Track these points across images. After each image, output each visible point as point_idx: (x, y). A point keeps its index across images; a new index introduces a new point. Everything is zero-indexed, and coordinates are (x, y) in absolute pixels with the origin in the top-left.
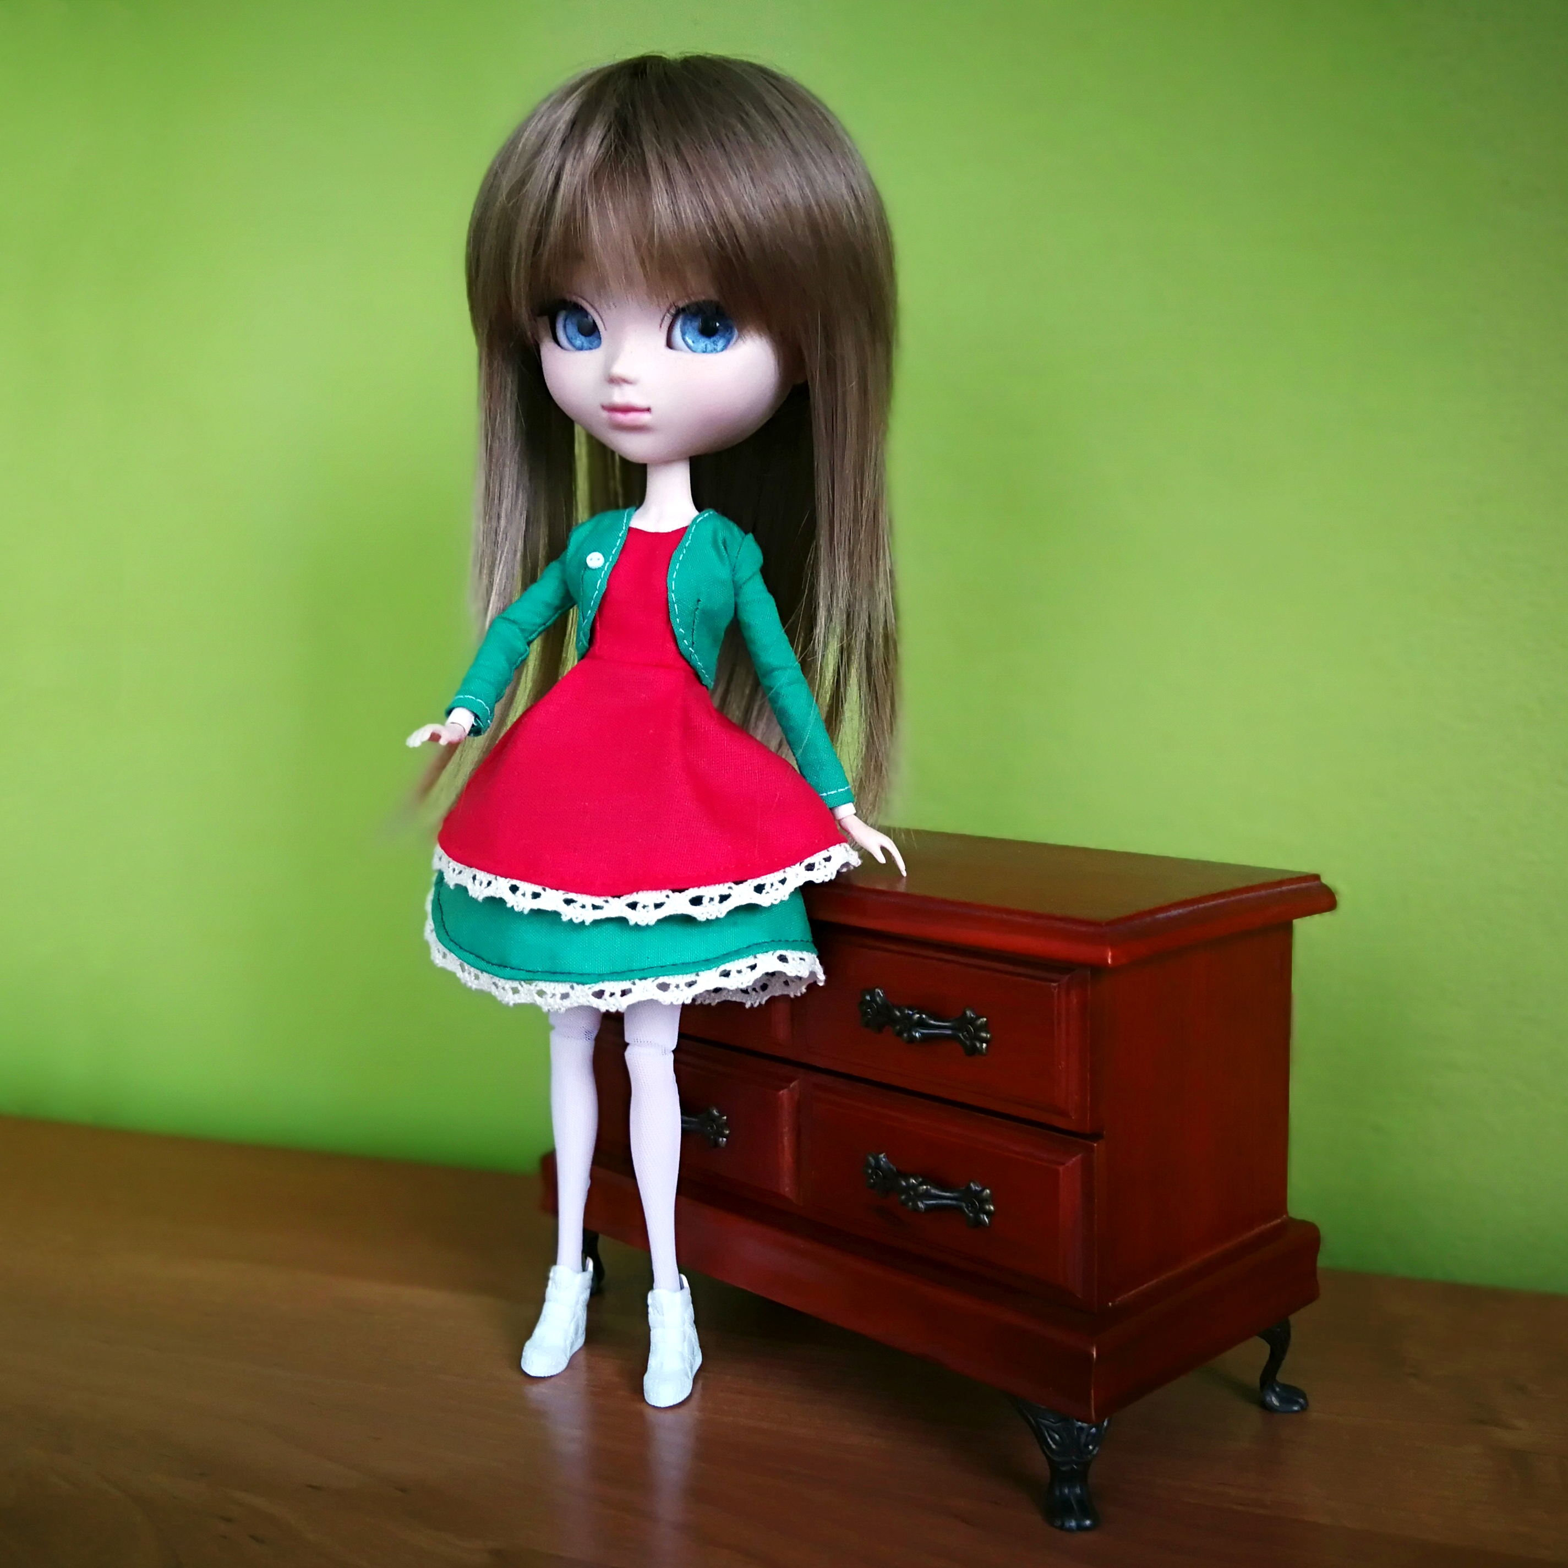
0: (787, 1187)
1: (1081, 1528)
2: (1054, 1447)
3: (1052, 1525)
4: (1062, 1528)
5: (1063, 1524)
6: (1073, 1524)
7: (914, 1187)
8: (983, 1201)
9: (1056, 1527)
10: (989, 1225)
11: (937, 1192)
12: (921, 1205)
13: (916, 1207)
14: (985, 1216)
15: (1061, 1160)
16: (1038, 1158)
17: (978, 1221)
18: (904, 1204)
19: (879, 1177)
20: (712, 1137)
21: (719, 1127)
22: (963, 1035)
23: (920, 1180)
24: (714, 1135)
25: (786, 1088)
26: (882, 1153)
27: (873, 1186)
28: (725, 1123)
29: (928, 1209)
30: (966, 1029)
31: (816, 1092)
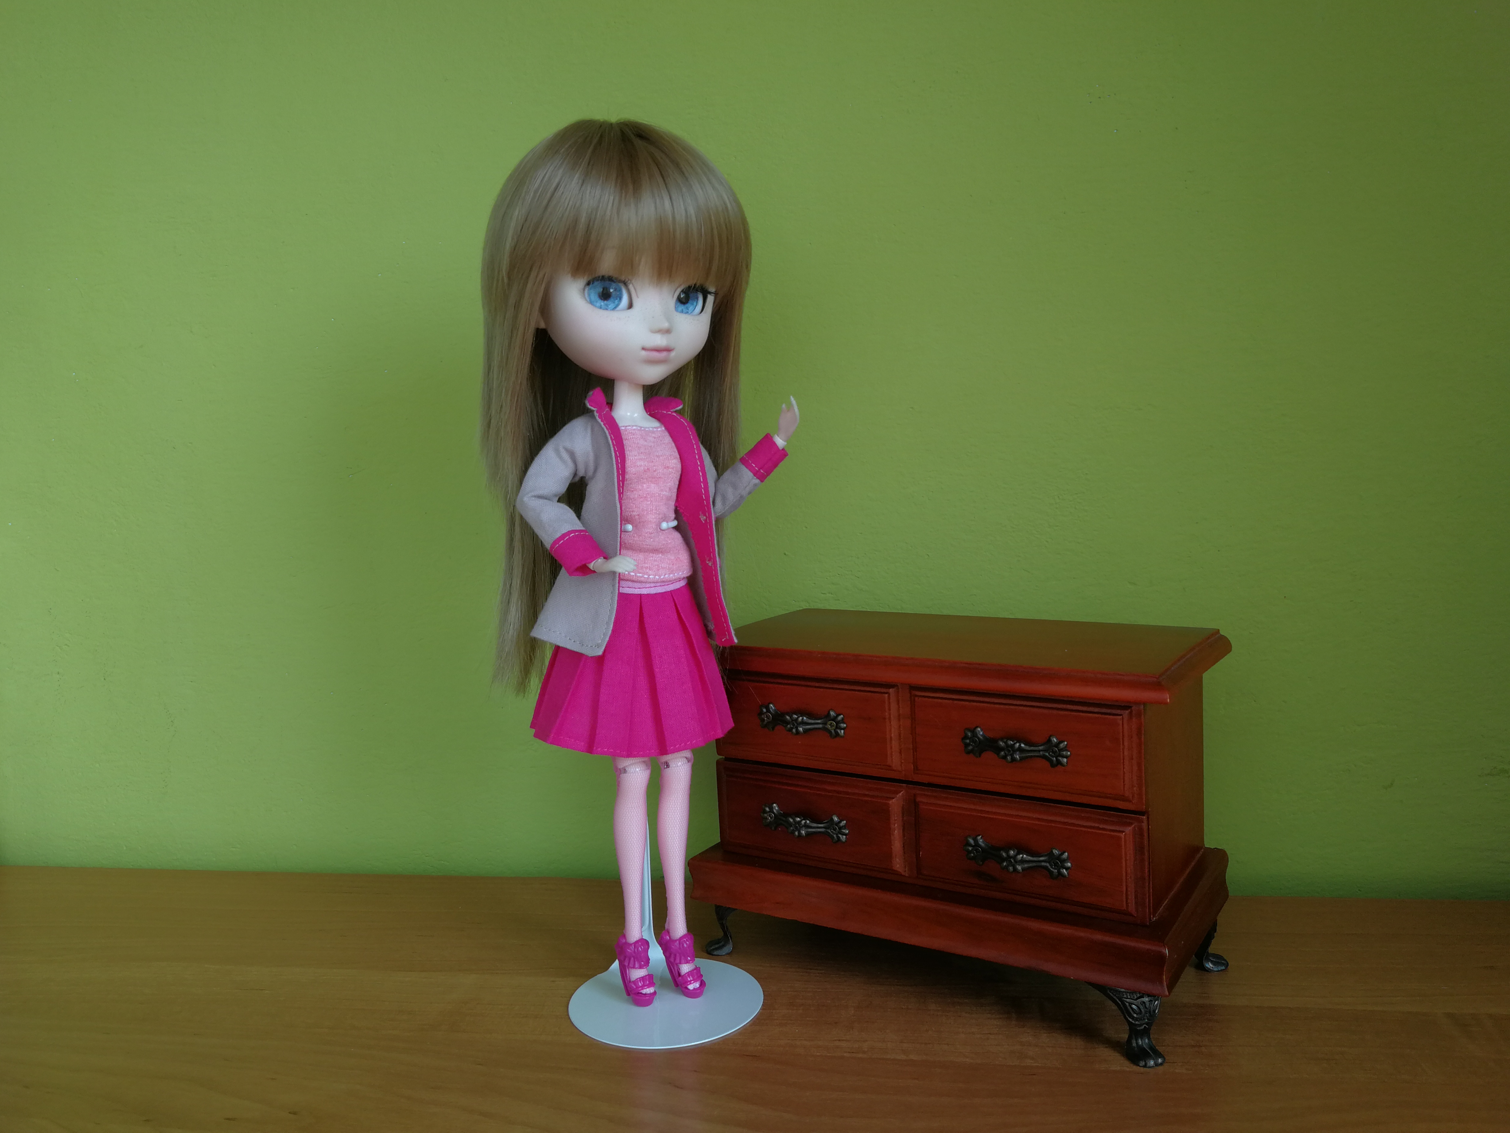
0: (898, 864)
1: (1157, 1065)
2: (1135, 1015)
3: (1139, 1066)
4: (1145, 1066)
5: (1146, 1064)
6: (1152, 1063)
7: (1015, 857)
8: (1063, 861)
9: (1141, 1066)
10: (1067, 876)
11: (1030, 858)
12: (1019, 868)
13: (1015, 870)
14: (1064, 870)
15: (1121, 829)
16: (1104, 829)
17: (1060, 874)
18: (1006, 867)
19: (979, 852)
20: (835, 836)
21: (840, 828)
22: (1049, 754)
23: (1016, 851)
24: (837, 834)
25: (894, 798)
26: (979, 835)
27: (974, 858)
28: (845, 826)
29: (1023, 869)
30: (1053, 750)
31: (919, 799)
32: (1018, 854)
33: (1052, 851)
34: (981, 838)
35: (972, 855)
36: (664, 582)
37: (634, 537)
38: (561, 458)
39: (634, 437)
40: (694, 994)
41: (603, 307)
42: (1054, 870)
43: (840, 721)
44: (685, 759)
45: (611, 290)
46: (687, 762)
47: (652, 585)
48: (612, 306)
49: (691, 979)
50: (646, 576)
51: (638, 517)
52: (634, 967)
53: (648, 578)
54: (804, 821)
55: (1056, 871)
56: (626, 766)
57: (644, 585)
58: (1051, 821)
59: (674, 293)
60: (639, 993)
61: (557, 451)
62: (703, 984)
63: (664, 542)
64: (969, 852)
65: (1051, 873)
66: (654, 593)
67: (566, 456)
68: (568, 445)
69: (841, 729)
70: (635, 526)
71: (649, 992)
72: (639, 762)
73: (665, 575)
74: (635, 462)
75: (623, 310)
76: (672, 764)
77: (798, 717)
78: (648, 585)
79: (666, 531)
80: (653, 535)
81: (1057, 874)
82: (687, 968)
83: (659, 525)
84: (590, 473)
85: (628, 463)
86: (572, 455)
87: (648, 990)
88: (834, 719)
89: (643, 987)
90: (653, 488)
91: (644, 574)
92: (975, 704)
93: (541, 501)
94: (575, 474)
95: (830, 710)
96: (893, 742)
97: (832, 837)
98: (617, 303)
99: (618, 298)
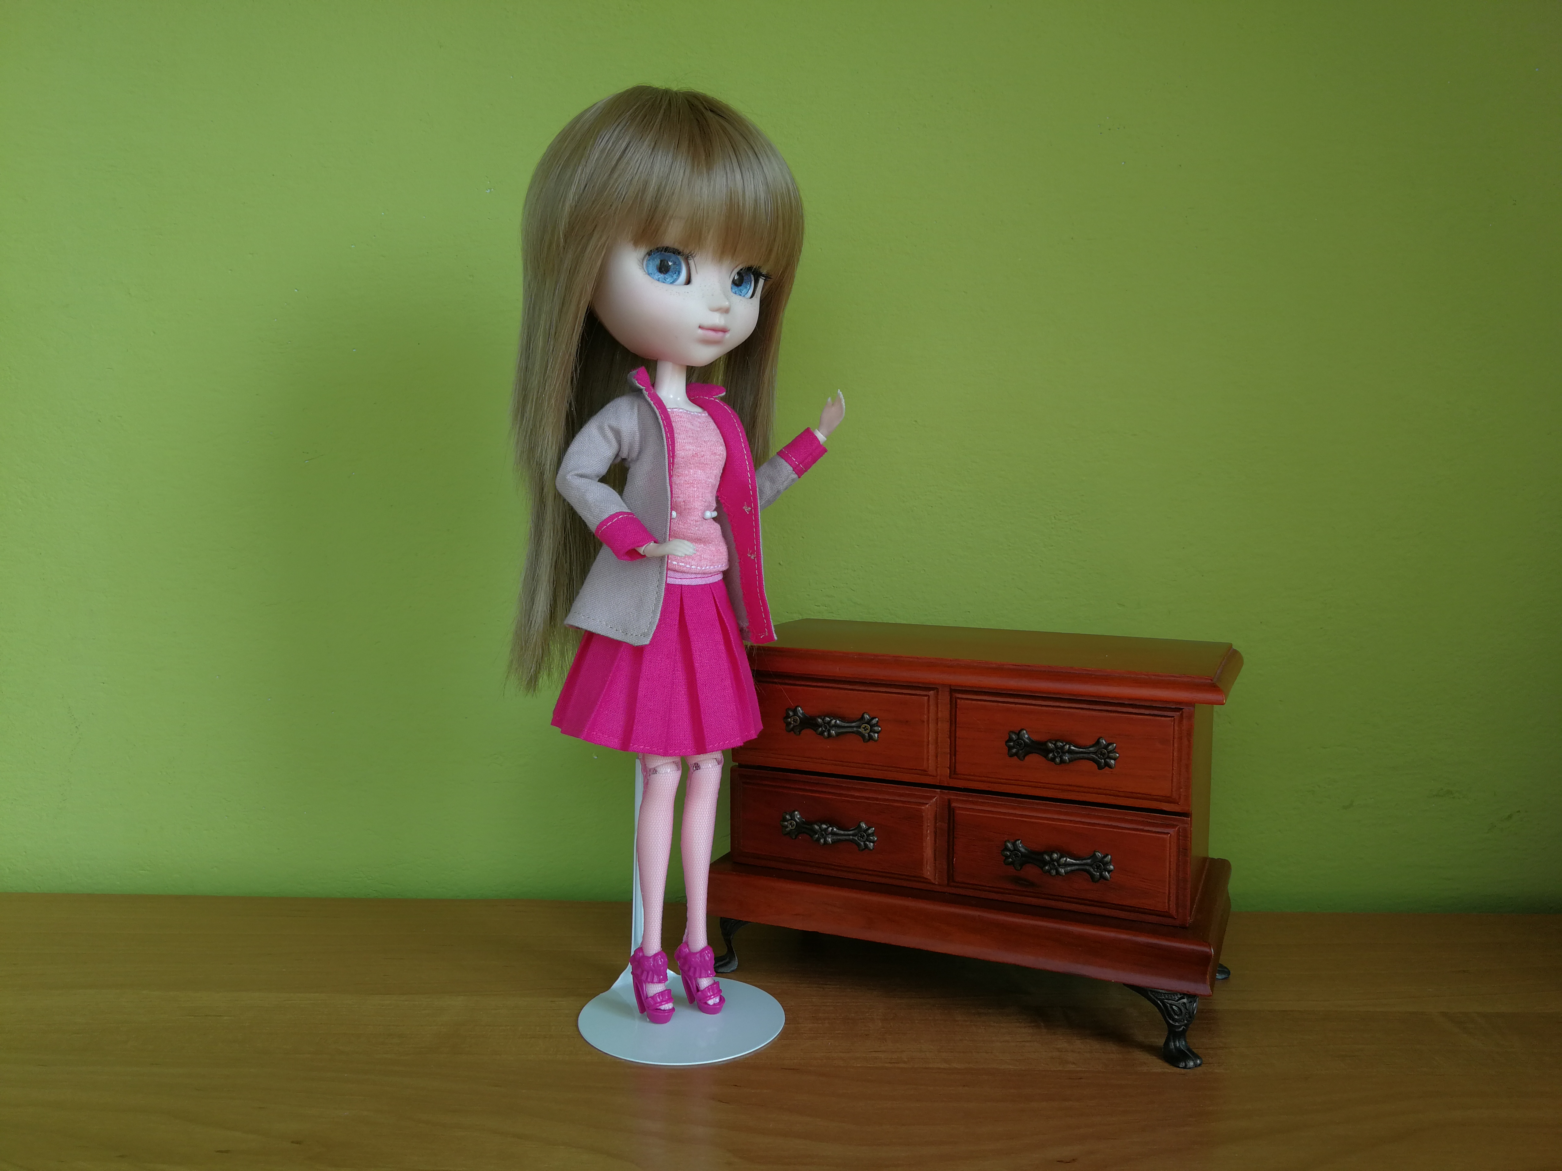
0: (929, 872)
1: (1196, 1066)
2: (1175, 1017)
3: (1179, 1067)
4: (1185, 1068)
5: (1186, 1065)
6: (1191, 1064)
7: (1058, 860)
8: (1107, 863)
9: (1182, 1068)
10: (1108, 879)
11: (1072, 861)
12: (1061, 871)
13: (1058, 873)
14: (1107, 873)
15: (1165, 831)
16: (1149, 832)
17: (1103, 877)
18: (1049, 871)
19: (1018, 857)
20: (862, 843)
21: (869, 835)
22: (1097, 755)
23: (1059, 855)
24: (864, 842)
25: (927, 804)
26: (1019, 840)
27: (1012, 863)
28: (873, 833)
29: (1065, 873)
30: (1101, 752)
31: (954, 805)
32: (1061, 857)
33: (1095, 854)
34: (1021, 842)
35: (1010, 860)
36: (705, 574)
37: (679, 524)
38: (605, 436)
39: (681, 420)
40: (713, 1010)
41: (660, 280)
42: (1095, 873)
43: (875, 724)
44: (715, 761)
45: (670, 264)
46: (717, 764)
47: (693, 576)
48: (669, 280)
49: (712, 994)
50: (688, 566)
51: (683, 503)
52: (652, 982)
53: (690, 568)
54: (831, 828)
55: (1098, 874)
56: (656, 767)
57: (686, 576)
58: (1094, 824)
59: (731, 274)
60: (657, 1009)
61: (601, 429)
62: (722, 1000)
63: (707, 532)
64: (1007, 857)
65: (1092, 876)
66: (695, 584)
67: (610, 435)
68: (614, 423)
69: (875, 732)
70: (679, 513)
71: (668, 1008)
72: (670, 763)
73: (706, 566)
74: (685, 446)
75: (680, 285)
76: (703, 766)
77: (831, 720)
78: (689, 576)
79: (709, 521)
80: (698, 523)
81: (1098, 877)
82: (707, 982)
83: (703, 513)
84: (634, 455)
85: (678, 446)
86: (617, 434)
87: (666, 1005)
88: (869, 722)
89: (661, 1003)
90: (700, 474)
91: (686, 563)
92: (1020, 706)
93: (584, 480)
94: (617, 455)
95: (864, 713)
96: (930, 746)
97: (859, 845)
98: (675, 277)
99: (677, 273)
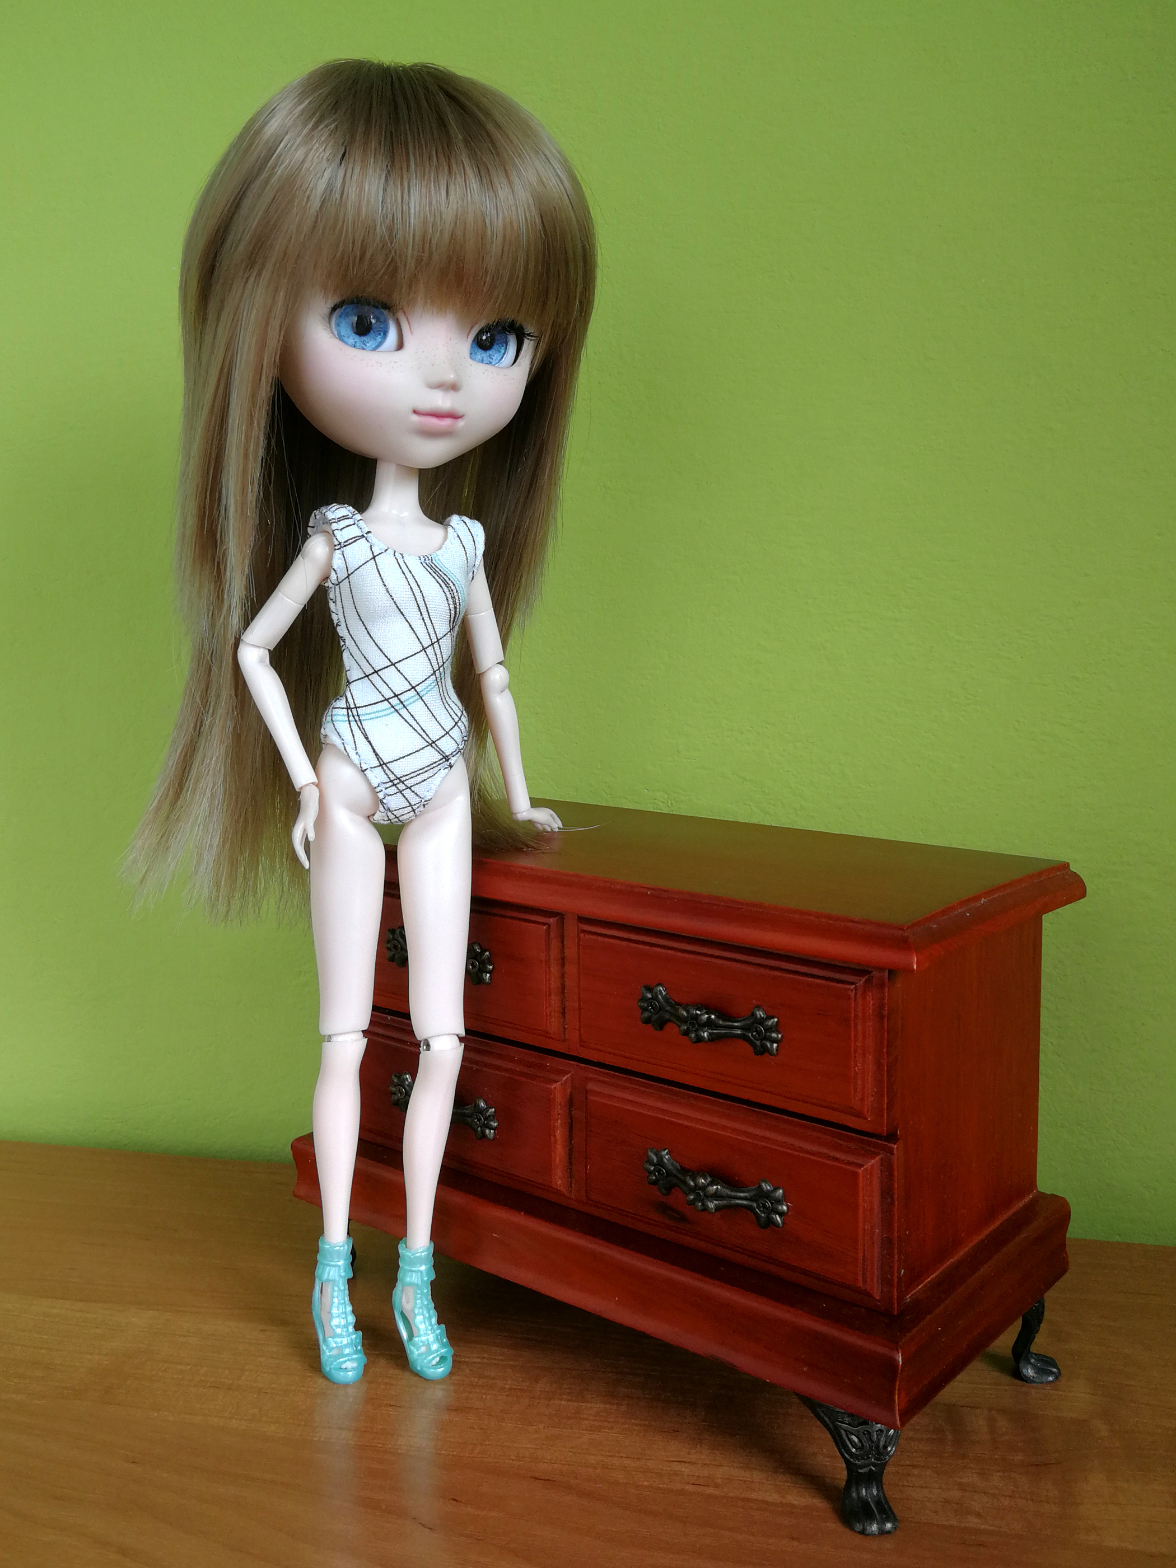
0: (559, 1178)
1: (882, 1532)
2: (854, 1450)
3: (852, 1529)
4: (863, 1532)
5: (865, 1529)
6: (875, 1528)
7: (703, 1188)
8: (776, 1202)
9: (855, 1531)
10: (781, 1225)
11: (728, 1192)
12: (711, 1205)
13: (705, 1209)
14: (777, 1216)
15: (860, 1162)
16: (836, 1159)
17: (771, 1222)
18: (692, 1203)
19: (662, 1175)
20: (479, 1129)
21: (488, 1119)
22: (752, 1035)
23: (709, 1179)
24: (482, 1127)
25: (558, 1081)
26: (665, 1150)
27: (655, 1183)
28: (493, 1116)
29: (718, 1208)
30: (756, 1029)
31: (590, 1086)
32: (711, 1184)
33: (760, 1187)
34: (667, 1154)
35: (654, 1177)
42: (761, 1214)
43: (485, 960)
55: (765, 1215)
58: (762, 1138)
64: (650, 1173)
65: (756, 1217)
69: (486, 971)
81: (767, 1220)
88: (478, 956)
92: (659, 950)
96: (552, 997)
97: (476, 1131)
98: (380, 340)
99: (382, 334)
